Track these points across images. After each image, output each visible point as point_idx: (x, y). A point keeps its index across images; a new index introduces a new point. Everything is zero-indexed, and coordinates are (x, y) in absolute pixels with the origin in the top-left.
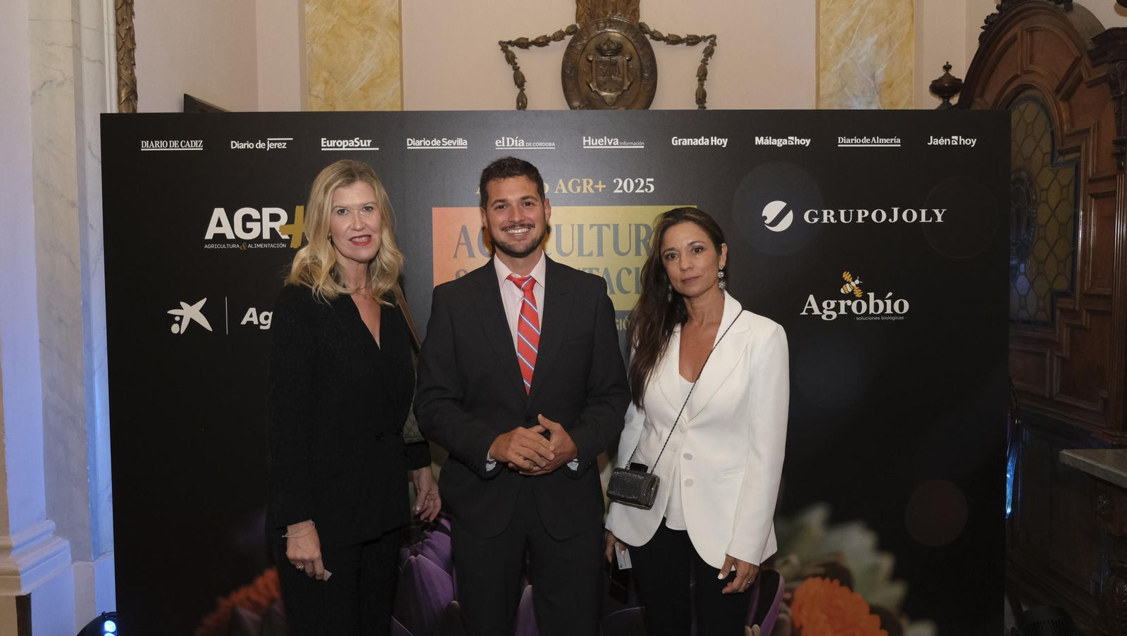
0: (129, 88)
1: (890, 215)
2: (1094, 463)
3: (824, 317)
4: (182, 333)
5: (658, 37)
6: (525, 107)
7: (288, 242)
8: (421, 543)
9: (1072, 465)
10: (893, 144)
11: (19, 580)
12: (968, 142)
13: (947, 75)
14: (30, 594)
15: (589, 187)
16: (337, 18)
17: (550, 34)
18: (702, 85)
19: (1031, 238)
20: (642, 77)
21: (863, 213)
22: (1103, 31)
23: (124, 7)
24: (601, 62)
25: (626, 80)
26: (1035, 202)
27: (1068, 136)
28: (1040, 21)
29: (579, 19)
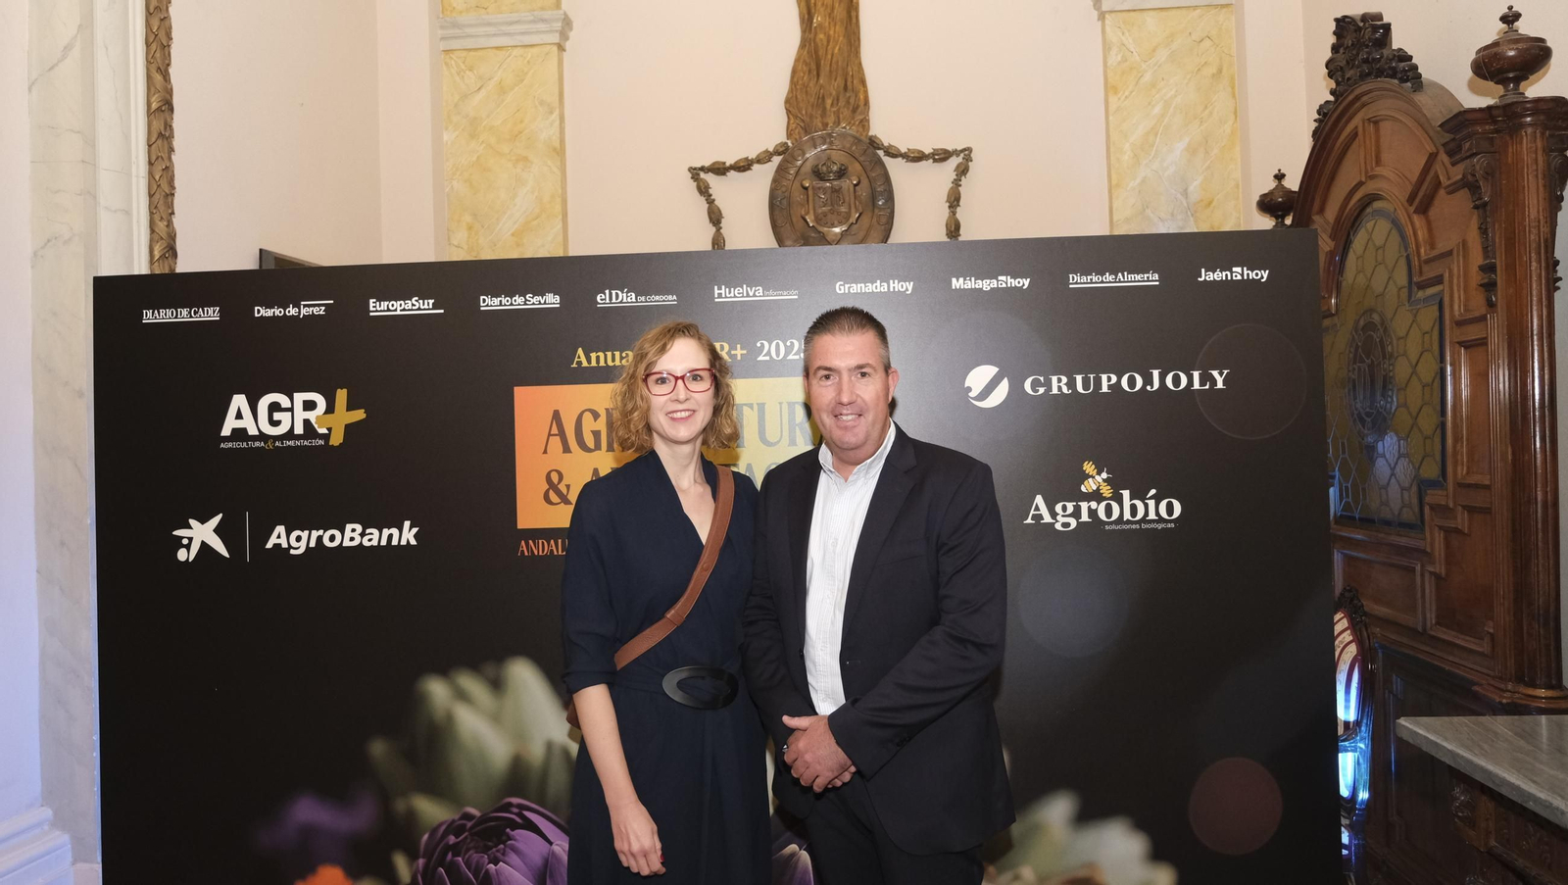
0: (165, 243)
1: (1148, 380)
3: (1058, 526)
4: (190, 560)
5: (893, 153)
6: (722, 247)
7: (326, 437)
8: (502, 846)
10: (1148, 281)
12: (1257, 275)
13: (1280, 187)
16: (484, 145)
17: (752, 155)
18: (954, 213)
19: (1388, 405)
20: (874, 206)
21: (1109, 379)
22: (1460, 113)
23: (159, 142)
24: (819, 188)
25: (853, 210)
26: (1391, 355)
27: (1428, 261)
28: (1384, 107)
29: (791, 134)
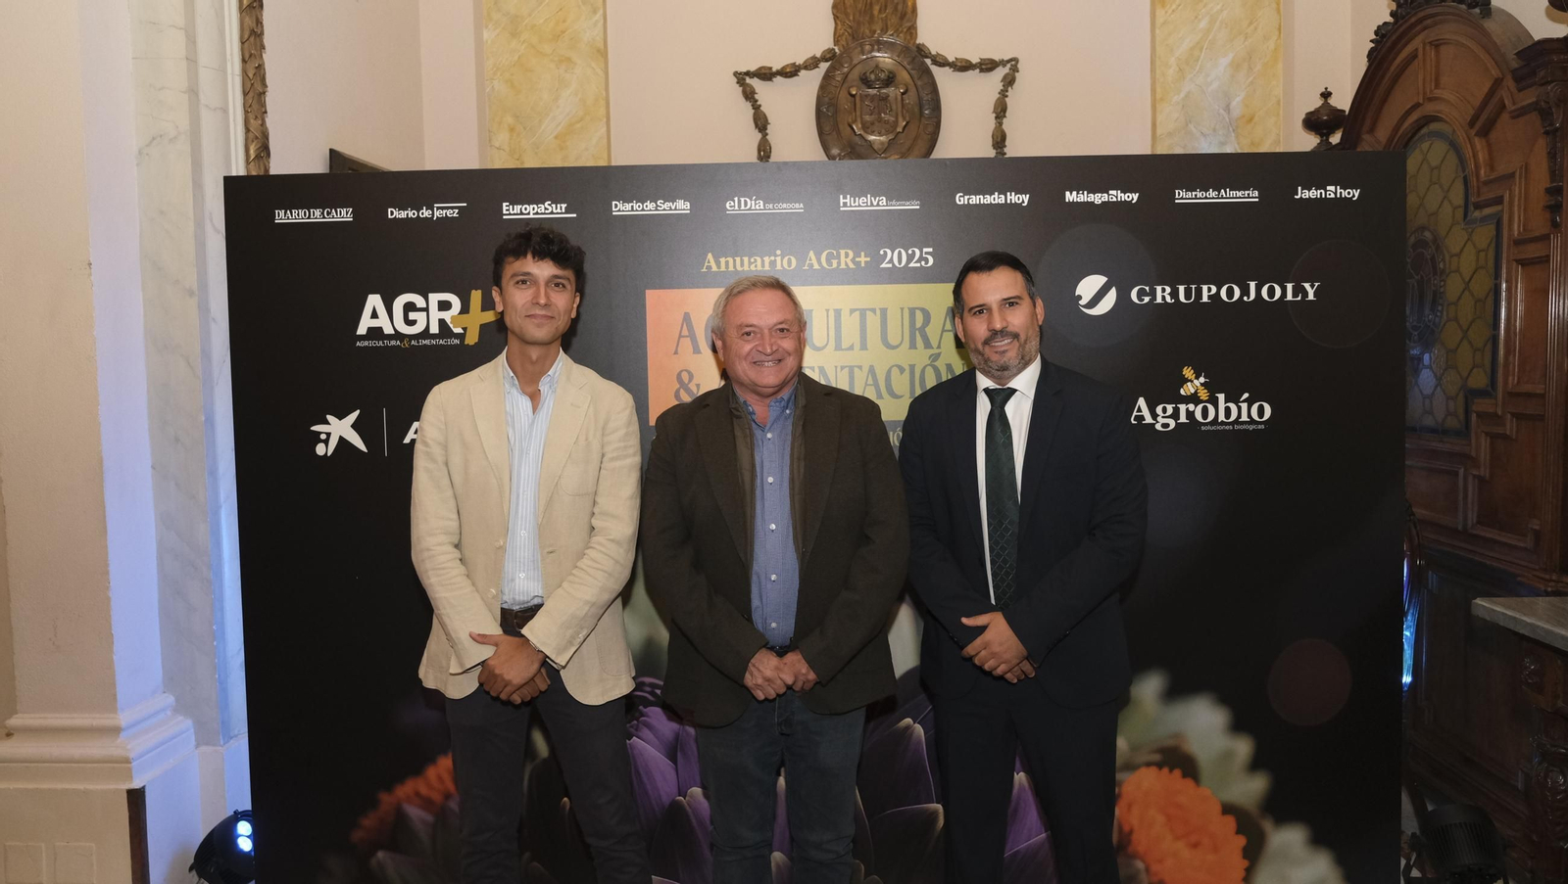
0: (259, 143)
1: (1245, 291)
2: (1517, 616)
4: (329, 455)
5: (942, 62)
6: (769, 157)
7: (461, 337)
8: (635, 722)
9: (1488, 619)
10: (1249, 197)
11: (130, 769)
12: (1349, 193)
13: (1326, 104)
14: (144, 787)
15: (848, 260)
16: (524, 45)
17: (800, 61)
18: (1001, 124)
19: (1437, 319)
20: (921, 114)
21: (1209, 290)
22: (1530, 43)
23: (252, 39)
24: (866, 96)
25: (900, 119)
26: (1443, 272)
27: (1486, 183)
28: (1449, 31)
29: (838, 41)
